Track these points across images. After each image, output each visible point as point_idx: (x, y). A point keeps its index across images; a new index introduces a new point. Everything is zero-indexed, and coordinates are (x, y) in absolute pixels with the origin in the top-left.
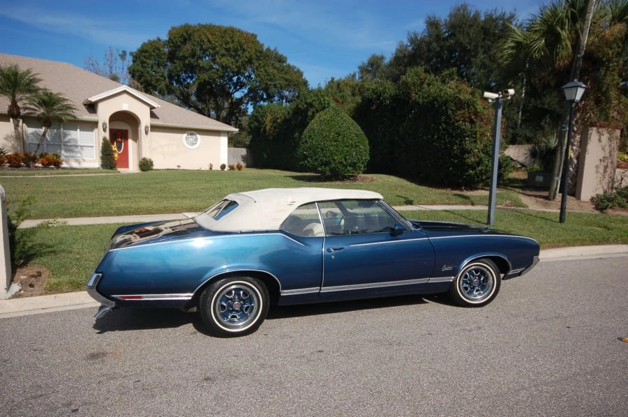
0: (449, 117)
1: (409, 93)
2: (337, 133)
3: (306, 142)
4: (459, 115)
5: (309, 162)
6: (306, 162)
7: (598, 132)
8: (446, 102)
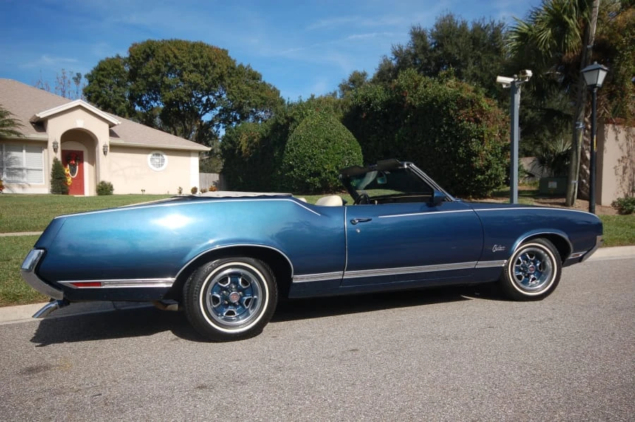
0: (451, 118)
1: (403, 97)
2: (327, 139)
3: (292, 150)
4: (462, 115)
5: (295, 173)
6: (292, 173)
7: (615, 130)
8: (446, 103)
